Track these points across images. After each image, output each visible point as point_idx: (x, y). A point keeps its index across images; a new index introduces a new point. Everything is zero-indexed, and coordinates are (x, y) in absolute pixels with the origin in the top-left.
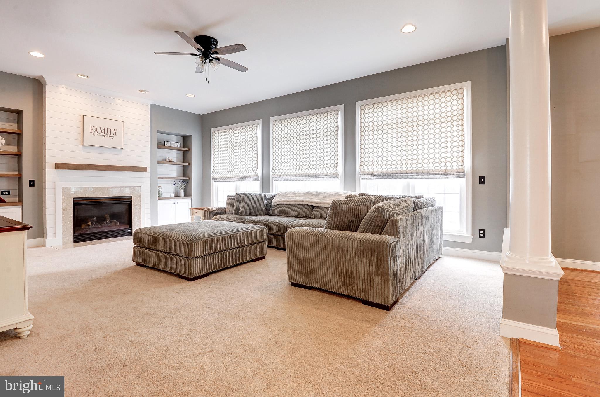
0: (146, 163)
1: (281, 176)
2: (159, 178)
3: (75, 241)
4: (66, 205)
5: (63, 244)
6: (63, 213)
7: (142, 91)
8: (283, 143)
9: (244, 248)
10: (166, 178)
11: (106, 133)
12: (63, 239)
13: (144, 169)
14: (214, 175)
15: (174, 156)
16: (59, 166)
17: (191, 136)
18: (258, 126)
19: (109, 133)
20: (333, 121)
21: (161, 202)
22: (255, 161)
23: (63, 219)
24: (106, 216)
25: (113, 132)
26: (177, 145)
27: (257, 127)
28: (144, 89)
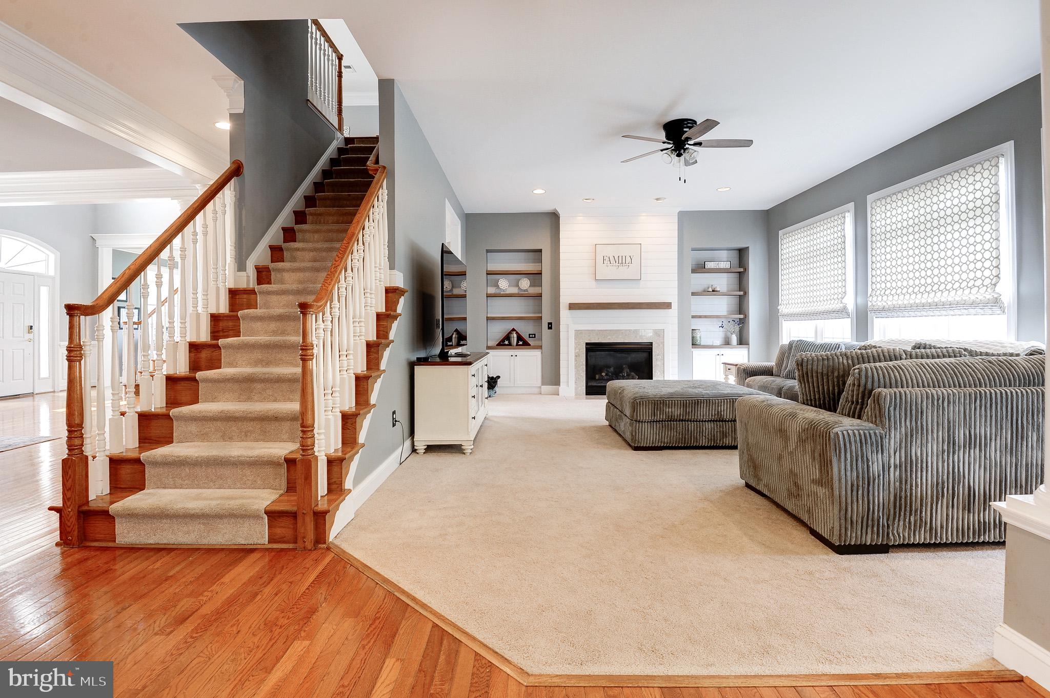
0: (672, 296)
1: (884, 309)
2: (693, 317)
3: (587, 394)
4: (578, 350)
5: (576, 395)
6: (576, 360)
7: (657, 199)
8: (888, 242)
9: (726, 424)
10: (706, 317)
11: (620, 262)
12: (576, 389)
13: (668, 306)
14: (783, 309)
15: (723, 282)
16: (573, 307)
17: (748, 248)
18: (847, 214)
19: (624, 261)
20: (986, 183)
21: (697, 352)
22: (842, 280)
23: (576, 367)
24: (624, 366)
25: (628, 260)
26: (725, 265)
27: (844, 217)
28: (658, 197)
